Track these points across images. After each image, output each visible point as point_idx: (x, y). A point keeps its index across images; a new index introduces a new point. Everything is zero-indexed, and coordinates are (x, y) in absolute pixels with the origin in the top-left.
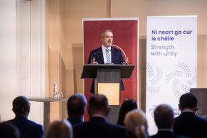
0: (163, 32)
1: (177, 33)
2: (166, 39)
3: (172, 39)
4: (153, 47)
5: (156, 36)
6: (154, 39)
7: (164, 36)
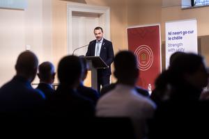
0: (175, 33)
1: (185, 33)
2: (177, 38)
3: (181, 38)
4: (170, 45)
5: (172, 36)
6: (170, 39)
7: (176, 36)
